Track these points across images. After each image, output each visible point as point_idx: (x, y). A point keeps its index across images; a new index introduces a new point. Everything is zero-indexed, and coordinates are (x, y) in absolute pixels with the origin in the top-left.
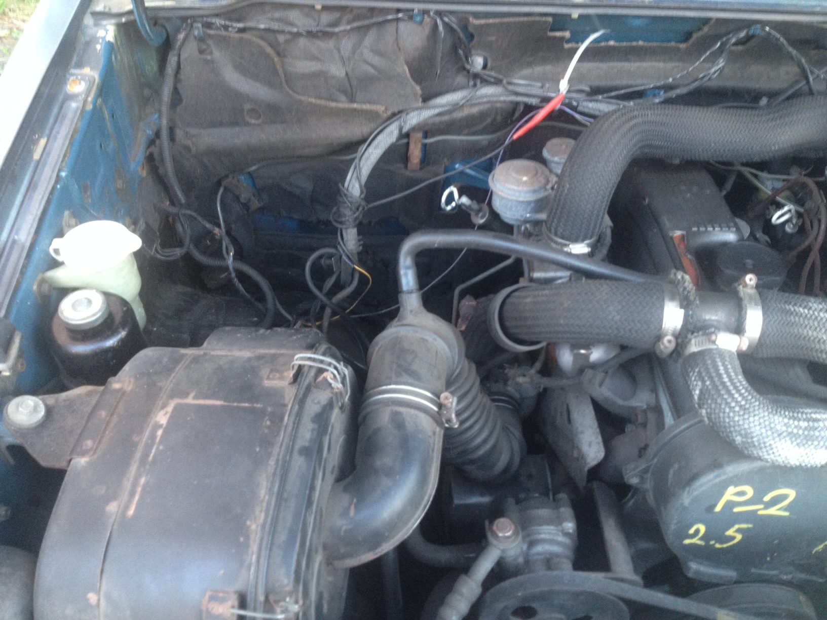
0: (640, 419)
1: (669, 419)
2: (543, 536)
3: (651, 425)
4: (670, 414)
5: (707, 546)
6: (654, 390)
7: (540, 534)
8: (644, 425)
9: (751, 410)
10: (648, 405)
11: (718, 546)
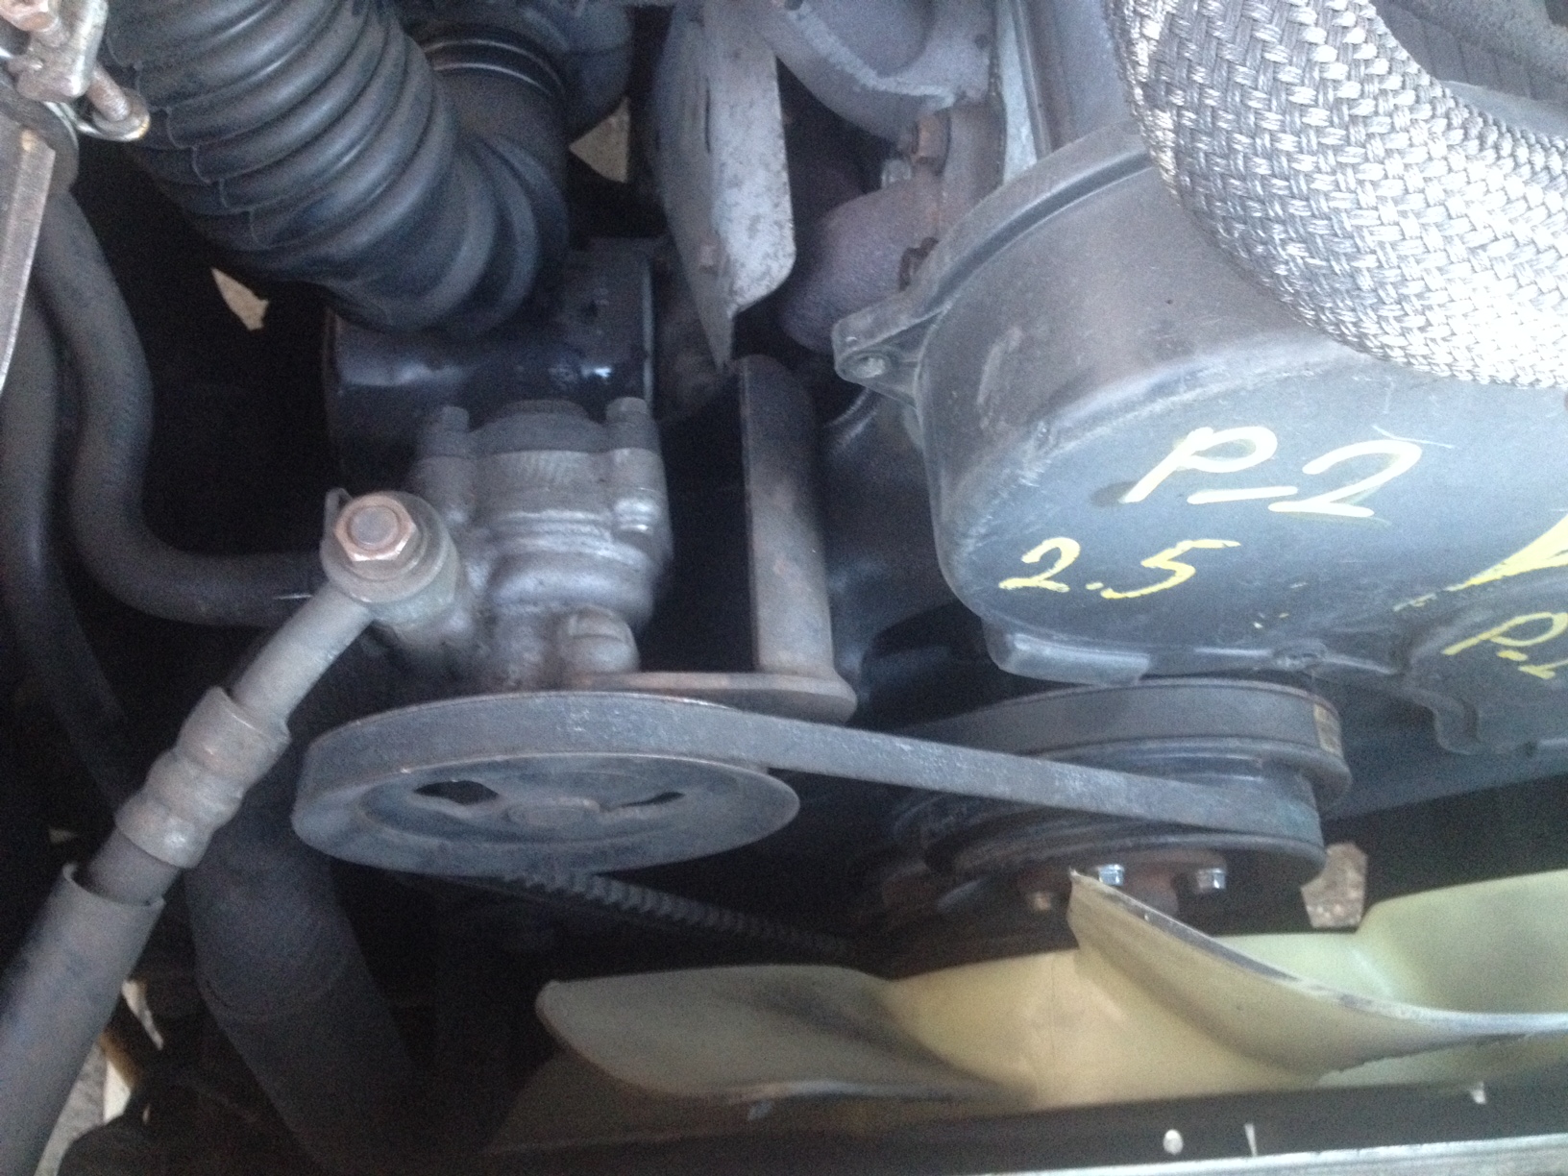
0: (927, 143)
1: (1021, 149)
2: (543, 543)
3: (960, 169)
4: (1026, 131)
5: (1078, 595)
6: (988, 41)
7: (537, 535)
8: (936, 167)
9: (1379, 125)
10: (961, 96)
11: (1109, 594)
